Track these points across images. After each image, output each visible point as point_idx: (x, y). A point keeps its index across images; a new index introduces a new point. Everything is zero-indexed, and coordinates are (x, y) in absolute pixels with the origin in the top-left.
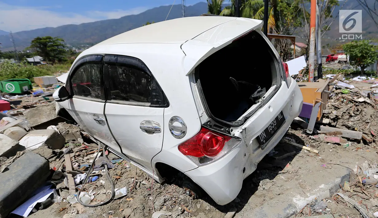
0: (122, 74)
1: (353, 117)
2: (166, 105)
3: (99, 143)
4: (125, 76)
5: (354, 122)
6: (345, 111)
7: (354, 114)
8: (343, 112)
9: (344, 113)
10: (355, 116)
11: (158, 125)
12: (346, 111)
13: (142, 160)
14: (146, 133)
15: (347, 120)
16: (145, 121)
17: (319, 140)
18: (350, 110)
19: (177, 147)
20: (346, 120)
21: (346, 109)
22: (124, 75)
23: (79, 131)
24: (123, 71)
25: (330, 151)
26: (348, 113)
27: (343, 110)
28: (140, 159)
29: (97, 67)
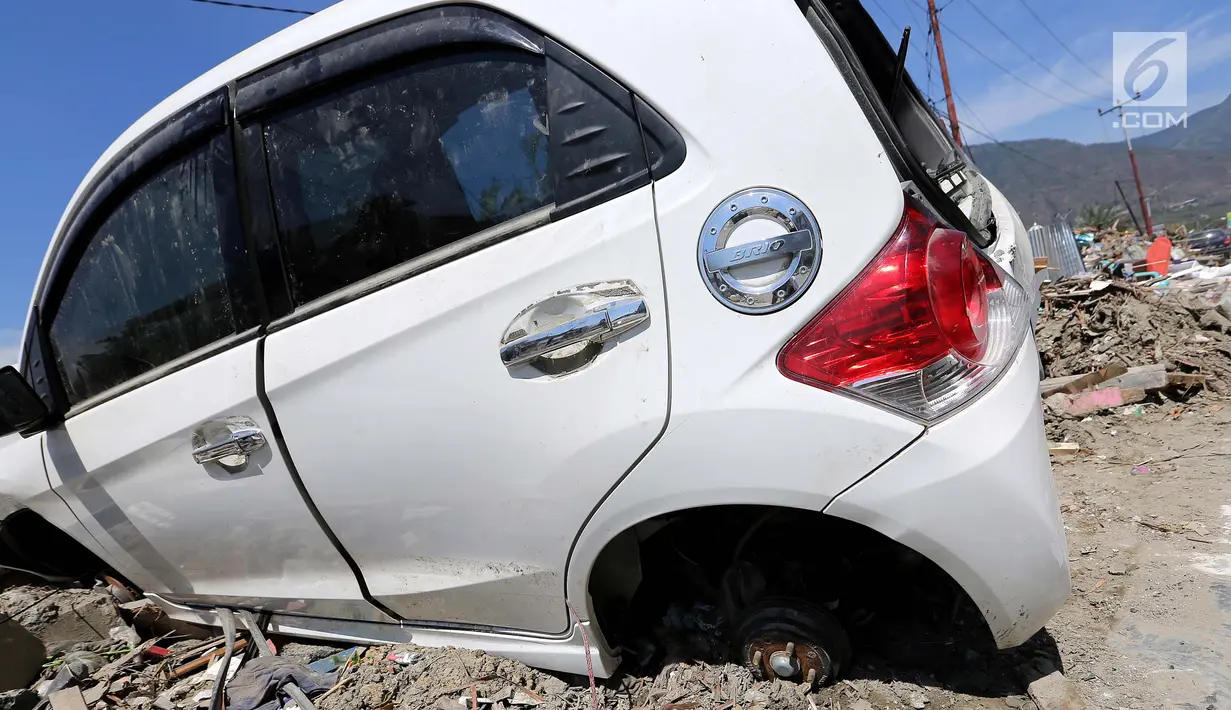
0: (353, 131)
1: (1096, 341)
2: (658, 164)
3: (221, 619)
4: (372, 133)
5: (1108, 352)
6: (1058, 335)
7: (1095, 330)
8: (1053, 338)
9: (1057, 339)
10: (1100, 336)
11: (625, 291)
12: (1062, 332)
13: (503, 575)
14: (545, 380)
15: (1082, 354)
16: (531, 307)
17: (1052, 417)
18: (1072, 326)
19: (772, 367)
20: (1077, 356)
21: (1059, 326)
22: (364, 130)
23: (108, 601)
24: (360, 112)
25: (1113, 433)
26: (1069, 338)
27: (1050, 333)
28: (488, 576)
29: (198, 171)
